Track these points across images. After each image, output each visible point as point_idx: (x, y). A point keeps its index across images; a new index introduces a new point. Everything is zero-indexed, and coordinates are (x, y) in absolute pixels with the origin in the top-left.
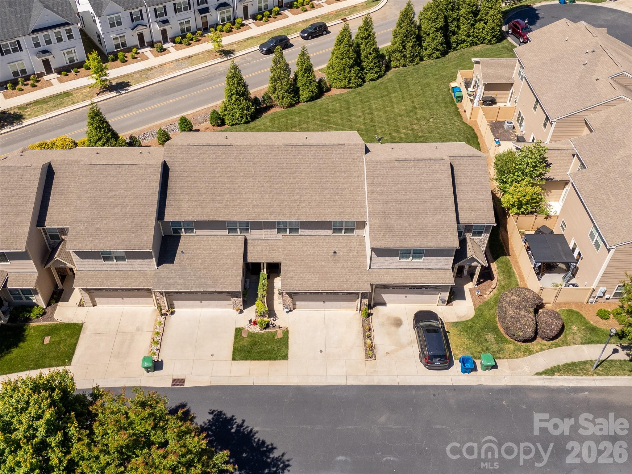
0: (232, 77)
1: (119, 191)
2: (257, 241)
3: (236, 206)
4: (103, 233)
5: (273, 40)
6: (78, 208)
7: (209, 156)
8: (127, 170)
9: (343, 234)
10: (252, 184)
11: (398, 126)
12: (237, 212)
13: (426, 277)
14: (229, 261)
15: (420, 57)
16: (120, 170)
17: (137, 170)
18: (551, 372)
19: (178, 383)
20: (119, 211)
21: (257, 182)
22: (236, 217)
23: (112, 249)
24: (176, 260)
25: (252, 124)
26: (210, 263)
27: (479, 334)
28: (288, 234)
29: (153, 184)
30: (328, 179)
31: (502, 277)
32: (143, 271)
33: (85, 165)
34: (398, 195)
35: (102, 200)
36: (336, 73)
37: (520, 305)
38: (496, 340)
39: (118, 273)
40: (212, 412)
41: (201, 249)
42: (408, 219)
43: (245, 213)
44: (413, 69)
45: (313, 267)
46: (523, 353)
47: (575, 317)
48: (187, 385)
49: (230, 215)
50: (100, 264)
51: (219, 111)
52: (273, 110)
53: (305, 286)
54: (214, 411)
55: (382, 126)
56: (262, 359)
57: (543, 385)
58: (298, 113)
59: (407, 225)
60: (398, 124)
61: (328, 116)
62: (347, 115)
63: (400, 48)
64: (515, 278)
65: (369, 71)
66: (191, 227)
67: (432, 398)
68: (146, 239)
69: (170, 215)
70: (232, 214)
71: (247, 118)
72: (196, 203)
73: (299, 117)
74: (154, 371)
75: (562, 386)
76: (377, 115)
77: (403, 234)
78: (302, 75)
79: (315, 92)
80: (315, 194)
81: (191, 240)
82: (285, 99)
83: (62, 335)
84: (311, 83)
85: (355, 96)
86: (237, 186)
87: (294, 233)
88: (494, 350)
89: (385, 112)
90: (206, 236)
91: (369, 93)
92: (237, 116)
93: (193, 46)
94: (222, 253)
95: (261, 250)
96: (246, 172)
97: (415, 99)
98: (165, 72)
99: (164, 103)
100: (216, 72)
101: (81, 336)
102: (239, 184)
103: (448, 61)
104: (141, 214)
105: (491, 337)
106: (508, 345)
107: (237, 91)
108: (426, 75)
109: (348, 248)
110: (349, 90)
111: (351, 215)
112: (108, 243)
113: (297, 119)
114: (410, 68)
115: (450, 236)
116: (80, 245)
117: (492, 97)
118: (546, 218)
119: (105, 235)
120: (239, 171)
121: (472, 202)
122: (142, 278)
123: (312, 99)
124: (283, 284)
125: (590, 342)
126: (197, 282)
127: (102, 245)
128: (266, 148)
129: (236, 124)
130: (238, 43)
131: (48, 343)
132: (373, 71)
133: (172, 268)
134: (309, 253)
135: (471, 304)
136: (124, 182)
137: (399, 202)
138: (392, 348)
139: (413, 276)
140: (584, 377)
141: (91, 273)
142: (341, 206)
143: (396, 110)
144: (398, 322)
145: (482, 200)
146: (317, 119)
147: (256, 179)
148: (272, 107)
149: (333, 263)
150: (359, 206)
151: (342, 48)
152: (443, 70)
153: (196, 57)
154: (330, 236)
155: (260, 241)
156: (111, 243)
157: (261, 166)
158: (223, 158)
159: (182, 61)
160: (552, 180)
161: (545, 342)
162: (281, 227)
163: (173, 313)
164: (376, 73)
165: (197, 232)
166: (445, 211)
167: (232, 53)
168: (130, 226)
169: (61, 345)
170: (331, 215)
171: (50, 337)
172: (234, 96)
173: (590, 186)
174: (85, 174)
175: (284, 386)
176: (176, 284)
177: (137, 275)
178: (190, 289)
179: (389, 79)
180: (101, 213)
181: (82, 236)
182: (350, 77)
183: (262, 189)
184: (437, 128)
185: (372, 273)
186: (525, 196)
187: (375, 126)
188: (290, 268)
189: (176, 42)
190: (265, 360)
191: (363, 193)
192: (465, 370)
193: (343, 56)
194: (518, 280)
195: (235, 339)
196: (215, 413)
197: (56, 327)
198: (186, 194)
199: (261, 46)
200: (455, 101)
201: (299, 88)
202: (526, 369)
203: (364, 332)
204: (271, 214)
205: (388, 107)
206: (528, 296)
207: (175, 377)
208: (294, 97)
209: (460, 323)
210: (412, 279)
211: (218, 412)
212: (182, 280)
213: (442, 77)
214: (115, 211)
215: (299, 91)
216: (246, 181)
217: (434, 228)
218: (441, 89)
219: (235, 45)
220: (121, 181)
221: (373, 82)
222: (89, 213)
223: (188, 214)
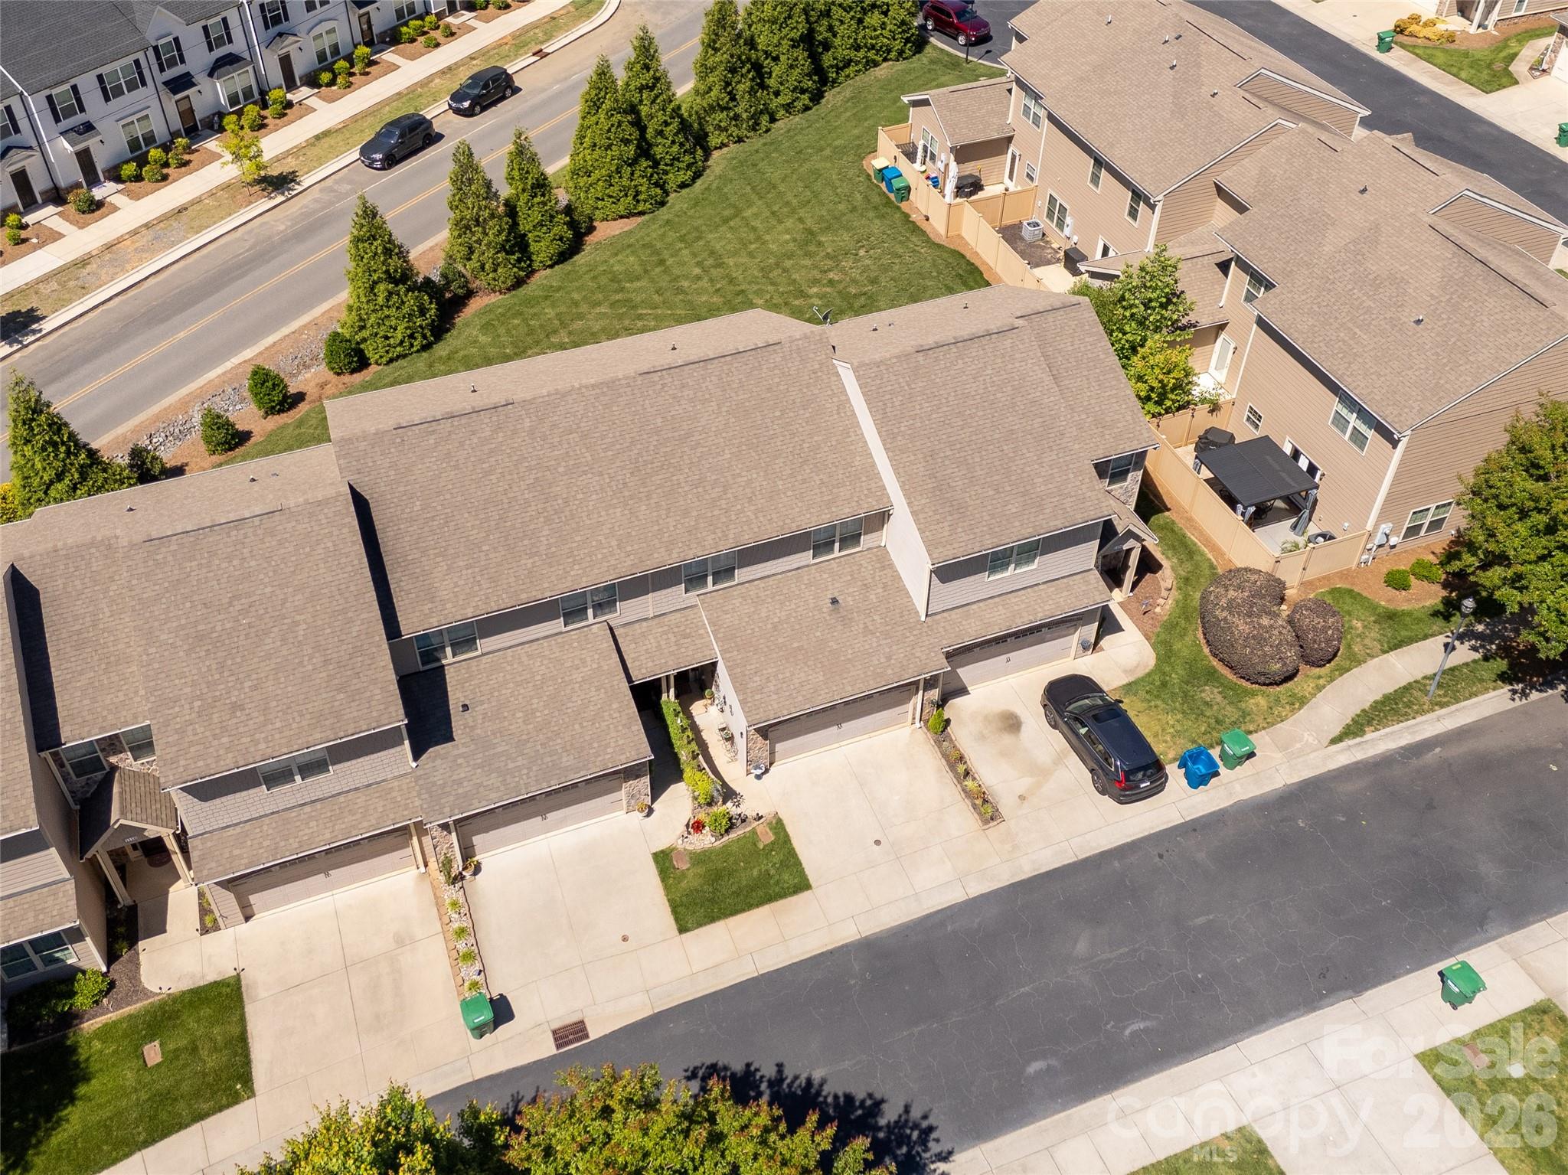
0: (369, 239)
1: (259, 592)
2: (636, 626)
3: (576, 553)
4: (256, 714)
5: (391, 128)
6: (156, 666)
7: (462, 444)
8: (259, 532)
9: (836, 553)
10: (597, 488)
11: (795, 280)
12: (584, 565)
13: (1051, 602)
14: (591, 694)
15: (768, 113)
16: (241, 537)
17: (289, 525)
18: (1354, 729)
19: (571, 1037)
20: (279, 643)
21: (608, 480)
22: (584, 579)
23: (296, 747)
24: (457, 732)
25: (441, 349)
26: (546, 712)
27: (1186, 694)
28: (710, 587)
29: (347, 550)
30: (771, 432)
31: (1175, 560)
32: (377, 783)
33: (132, 546)
34: (949, 430)
35: (219, 628)
36: (600, 183)
37: (1251, 607)
38: (1225, 698)
39: (307, 809)
40: (693, 1072)
41: (511, 685)
42: (988, 479)
43: (606, 564)
44: (765, 144)
45: (800, 648)
46: (1288, 707)
47: (1348, 600)
48: (595, 1033)
49: (570, 578)
50: (257, 800)
51: (346, 333)
52: (475, 305)
53: (800, 698)
54: (696, 1068)
55: (759, 289)
56: (750, 907)
57: (1354, 760)
58: (546, 298)
59: (991, 493)
60: (794, 277)
61: (622, 290)
62: (668, 278)
63: (722, 99)
64: (1203, 555)
65: (672, 165)
66: (465, 637)
67: (1160, 865)
68: (379, 697)
69: (415, 620)
70: (572, 573)
71: (424, 337)
72: (470, 571)
73: (553, 306)
74: (495, 1028)
75: (1388, 751)
76: (736, 265)
77: (993, 516)
78: (527, 203)
79: (568, 239)
80: (755, 476)
81: (474, 668)
82: (500, 270)
83: (192, 1025)
84: (552, 217)
85: (663, 230)
86: (560, 501)
87: (723, 582)
88: (1233, 719)
89: (751, 255)
90: (510, 648)
91: (691, 217)
92: (400, 337)
93: (175, 181)
94: (567, 679)
95: (654, 645)
96: (572, 462)
97: (802, 213)
98: (128, 261)
99: (164, 346)
100: (270, 238)
101: (249, 1009)
102: (565, 496)
103: (832, 114)
104: (344, 637)
105: (1212, 693)
106: (1252, 701)
107: (387, 272)
108: (800, 152)
109: (860, 583)
110: (639, 219)
111: (854, 504)
112: (277, 736)
113: (550, 312)
114: (755, 142)
115: (1089, 494)
116: (201, 763)
117: (971, 176)
118: (1211, 411)
119: (262, 718)
120: (553, 462)
121: (1097, 409)
122: (382, 803)
123: (563, 257)
124: (747, 709)
125: (1397, 645)
126: (534, 768)
127: (262, 746)
128: (598, 391)
129: (398, 357)
130: (296, 152)
131: (159, 1059)
132: (681, 165)
133: (456, 752)
134: (776, 620)
135: (1139, 636)
136: (266, 565)
137: (958, 446)
138: (1024, 784)
139: (1023, 606)
140: (1419, 719)
141: (231, 831)
142: (824, 489)
143: (773, 247)
144: (1011, 722)
145: (1115, 400)
146: (599, 304)
147: (601, 474)
148: (470, 294)
149: (840, 627)
150: (864, 479)
151: (602, 120)
152: (834, 135)
153: (197, 207)
154: (808, 566)
155: (644, 624)
156: (287, 733)
157: (603, 437)
158: (500, 439)
159: (161, 224)
160: (1195, 326)
161: (1317, 671)
162: (693, 576)
163: (477, 869)
164: (689, 166)
165: (484, 644)
166: (1058, 442)
167: (293, 181)
168: (324, 674)
169: (204, 1053)
170: (808, 516)
171: (157, 1043)
172: (382, 287)
173: (1305, 319)
174: (143, 570)
175: (831, 952)
176: (481, 789)
177: (364, 798)
178: (523, 791)
179: (720, 177)
180: (229, 662)
181: (197, 738)
182: (636, 186)
183: (627, 494)
184: (886, 269)
185: (935, 626)
186: (1169, 372)
187: (743, 291)
188: (748, 667)
189: (124, 177)
190: (758, 906)
191: (860, 445)
192: (1197, 781)
193: (609, 139)
194: (1210, 556)
195: (663, 880)
196: (700, 1074)
197: (166, 1012)
198: (437, 555)
199: (365, 151)
200: (893, 199)
201: (525, 235)
202: (1309, 738)
203: (952, 767)
204: (669, 551)
205: (751, 243)
206: (1258, 583)
207: (556, 1025)
208: (519, 260)
209: (1135, 683)
210: (1025, 614)
211: (707, 1067)
212: (493, 775)
213: (840, 151)
214: (268, 647)
215: (527, 245)
216: (579, 483)
217: (1050, 486)
218: (850, 179)
219: (289, 159)
220: (253, 563)
221: (687, 190)
222: (194, 672)
223: (461, 603)
